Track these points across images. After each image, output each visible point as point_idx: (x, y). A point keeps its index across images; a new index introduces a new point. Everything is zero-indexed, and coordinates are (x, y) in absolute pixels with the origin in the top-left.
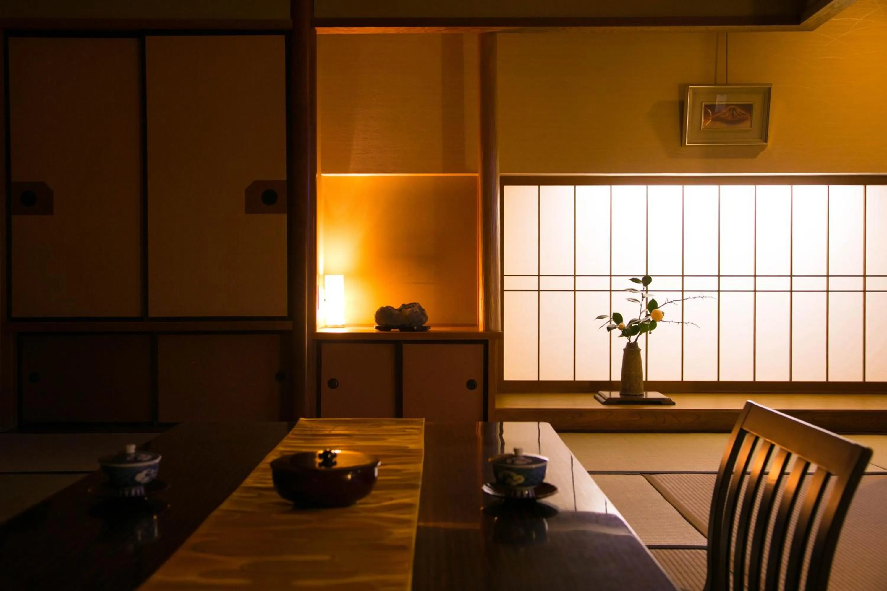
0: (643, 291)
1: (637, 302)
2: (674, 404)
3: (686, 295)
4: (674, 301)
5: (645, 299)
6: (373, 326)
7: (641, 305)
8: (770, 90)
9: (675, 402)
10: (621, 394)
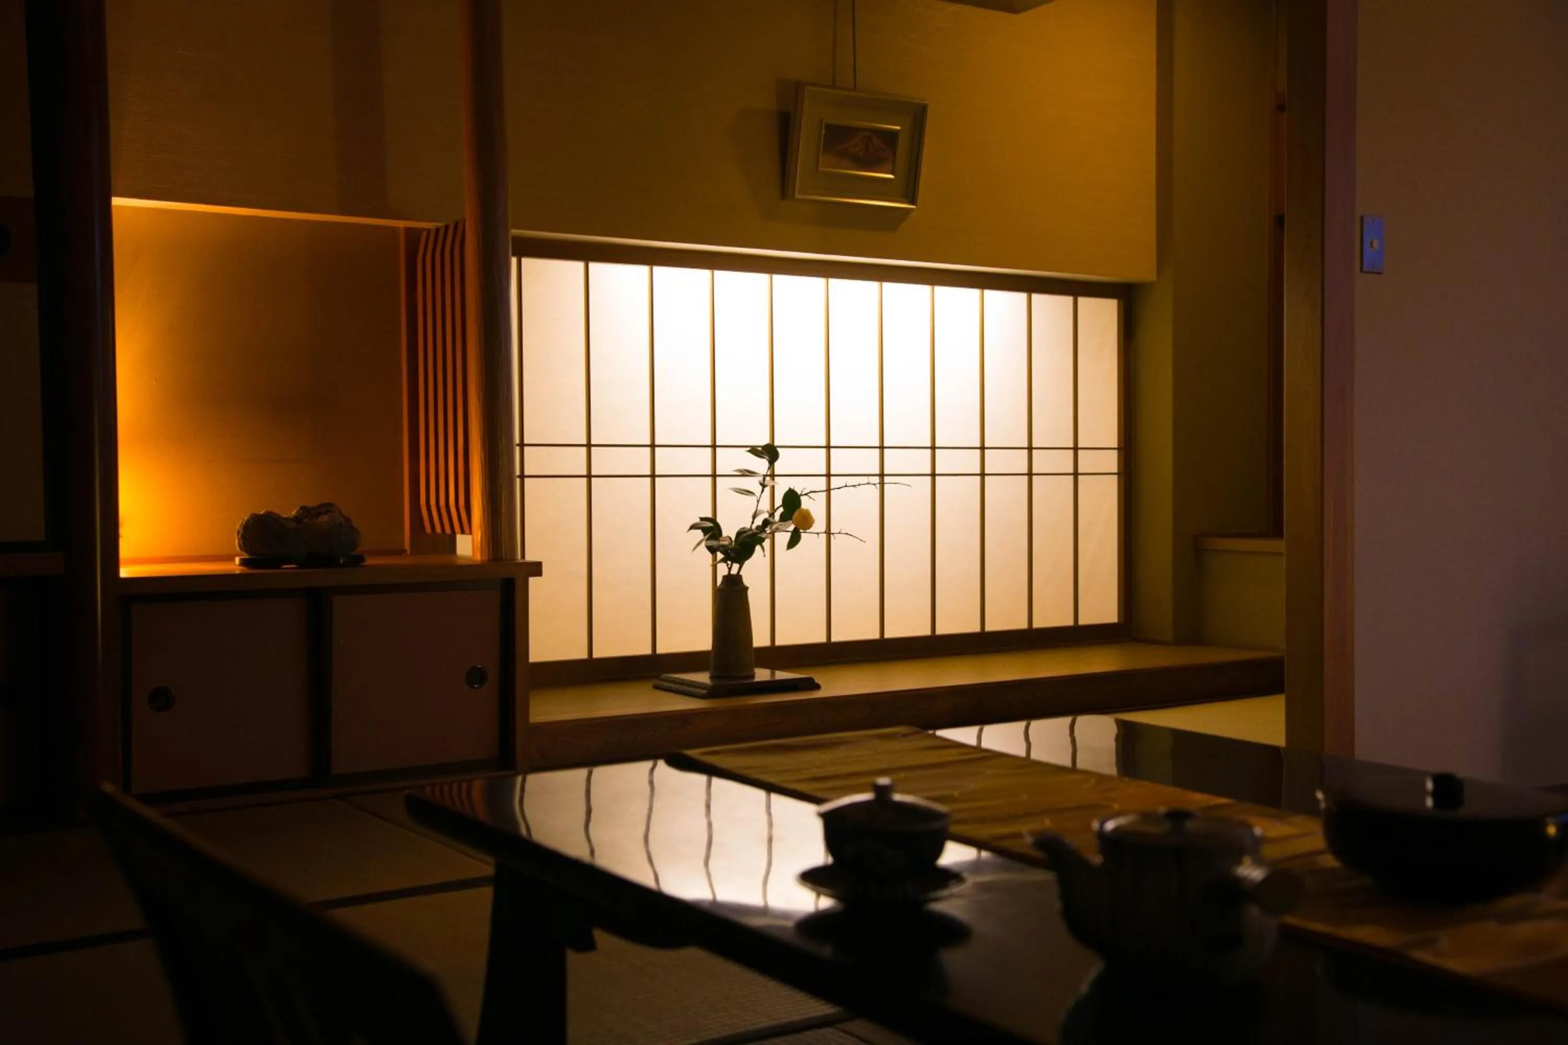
0: (767, 475)
1: (752, 495)
2: (817, 687)
3: (835, 482)
4: (811, 492)
5: (767, 490)
6: (233, 560)
7: (758, 501)
8: (923, 109)
9: (820, 683)
10: (711, 677)
